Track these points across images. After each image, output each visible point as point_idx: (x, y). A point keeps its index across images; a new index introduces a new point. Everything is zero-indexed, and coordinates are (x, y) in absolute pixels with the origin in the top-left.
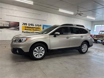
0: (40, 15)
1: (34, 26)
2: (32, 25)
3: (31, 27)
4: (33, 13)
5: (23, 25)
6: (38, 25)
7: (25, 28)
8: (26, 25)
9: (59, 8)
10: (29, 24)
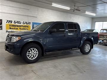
0: (28, 10)
1: (22, 24)
2: (18, 22)
3: (17, 26)
4: (20, 8)
5: (7, 23)
6: (26, 23)
7: (10, 26)
8: (11, 23)
9: (52, 2)
10: (15, 21)
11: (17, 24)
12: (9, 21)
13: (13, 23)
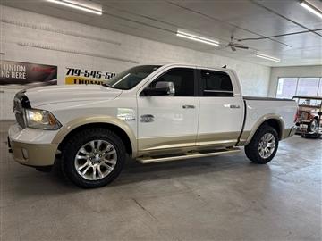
0: (120, 44)
1: (103, 79)
4: (99, 40)
8: (79, 74)
9: (177, 27)
11: (91, 78)
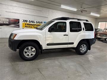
2: (32, 22)
3: (32, 24)
6: (39, 22)
7: (26, 25)
10: (29, 21)
12: (25, 21)
13: (28, 22)
